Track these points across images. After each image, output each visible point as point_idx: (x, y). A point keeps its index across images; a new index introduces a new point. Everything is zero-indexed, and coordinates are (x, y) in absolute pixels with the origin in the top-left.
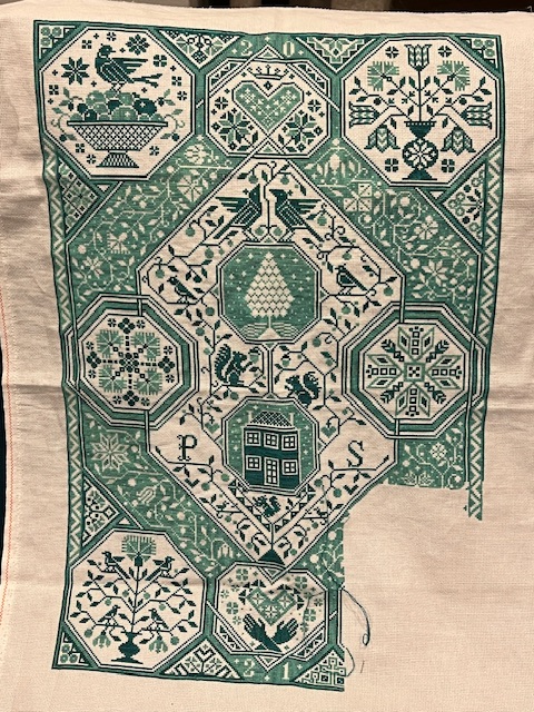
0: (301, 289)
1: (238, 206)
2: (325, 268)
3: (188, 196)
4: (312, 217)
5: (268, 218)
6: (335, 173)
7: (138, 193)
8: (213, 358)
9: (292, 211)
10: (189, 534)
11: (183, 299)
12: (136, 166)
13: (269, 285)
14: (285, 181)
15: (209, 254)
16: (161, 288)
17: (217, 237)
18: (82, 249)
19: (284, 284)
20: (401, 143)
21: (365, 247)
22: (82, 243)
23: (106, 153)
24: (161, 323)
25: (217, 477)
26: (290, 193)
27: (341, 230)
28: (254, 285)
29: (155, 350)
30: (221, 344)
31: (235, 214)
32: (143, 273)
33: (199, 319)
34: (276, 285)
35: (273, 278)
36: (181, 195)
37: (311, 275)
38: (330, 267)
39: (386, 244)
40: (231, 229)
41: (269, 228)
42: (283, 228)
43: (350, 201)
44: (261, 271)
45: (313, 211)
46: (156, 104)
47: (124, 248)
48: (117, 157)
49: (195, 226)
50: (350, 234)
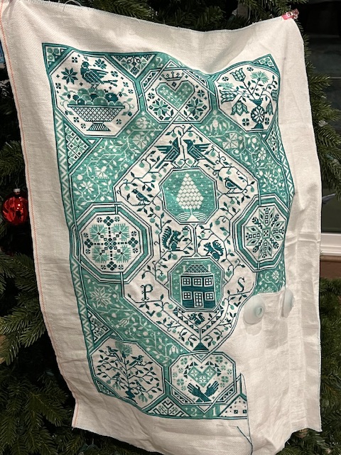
0: (206, 192)
1: (167, 150)
2: (218, 180)
3: (139, 146)
4: (207, 153)
5: (184, 155)
6: (216, 129)
7: (111, 144)
8: (161, 236)
9: (196, 151)
10: (152, 343)
11: (142, 202)
12: (109, 130)
13: (189, 191)
14: (190, 135)
15: (154, 177)
16: (128, 196)
17: (157, 167)
18: (80, 177)
19: (197, 190)
20: (250, 110)
21: (238, 167)
22: (80, 174)
23: (91, 123)
24: (129, 217)
25: (166, 306)
26: (194, 141)
27: (224, 159)
28: (180, 191)
29: (126, 235)
30: (165, 227)
31: (166, 155)
32: (117, 189)
33: (152, 213)
34: (193, 191)
35: (190, 187)
36: (136, 146)
37: (211, 184)
38: (221, 179)
39: (248, 163)
40: (164, 163)
41: (185, 161)
42: (193, 160)
43: (226, 143)
44: (184, 183)
45: (207, 150)
46: (118, 96)
47: (105, 176)
48: (98, 125)
49: (144, 162)
50: (228, 161)
